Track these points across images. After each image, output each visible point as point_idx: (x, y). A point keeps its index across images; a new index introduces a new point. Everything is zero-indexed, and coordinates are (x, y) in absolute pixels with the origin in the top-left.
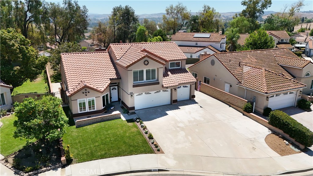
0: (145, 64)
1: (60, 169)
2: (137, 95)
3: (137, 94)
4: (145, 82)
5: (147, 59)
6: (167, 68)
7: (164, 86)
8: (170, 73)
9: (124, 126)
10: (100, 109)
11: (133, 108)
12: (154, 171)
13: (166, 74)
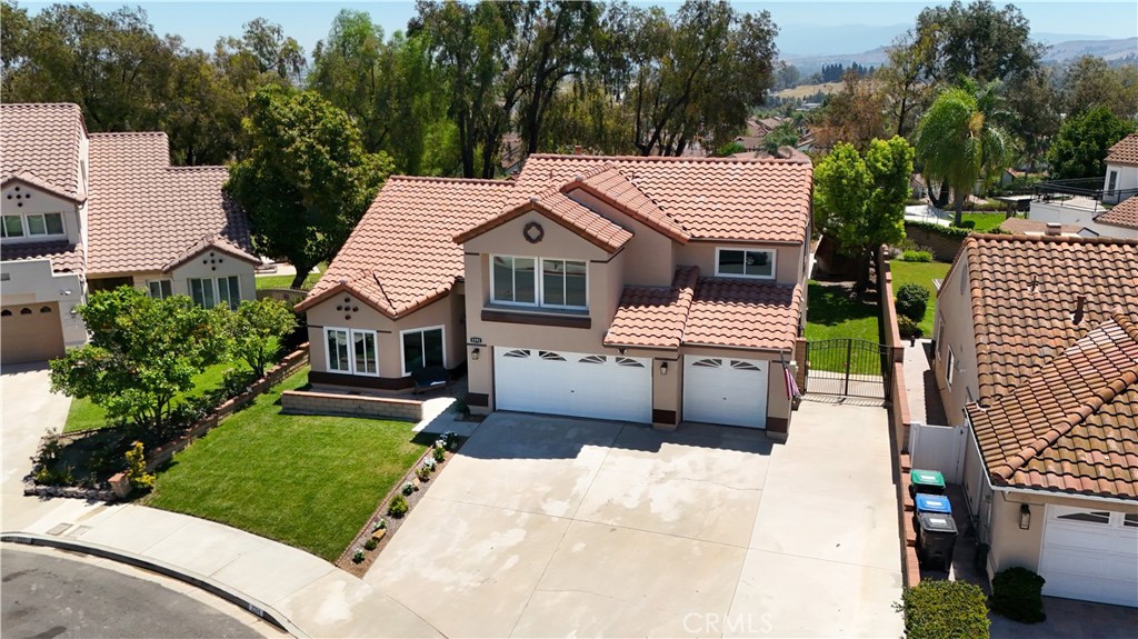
0: (528, 238)
1: (100, 504)
2: (507, 355)
3: (509, 350)
4: (540, 309)
5: (533, 216)
6: (704, 273)
7: (610, 337)
8: (686, 294)
9: (388, 450)
10: (393, 375)
11: (481, 399)
12: (255, 612)
13: (666, 297)
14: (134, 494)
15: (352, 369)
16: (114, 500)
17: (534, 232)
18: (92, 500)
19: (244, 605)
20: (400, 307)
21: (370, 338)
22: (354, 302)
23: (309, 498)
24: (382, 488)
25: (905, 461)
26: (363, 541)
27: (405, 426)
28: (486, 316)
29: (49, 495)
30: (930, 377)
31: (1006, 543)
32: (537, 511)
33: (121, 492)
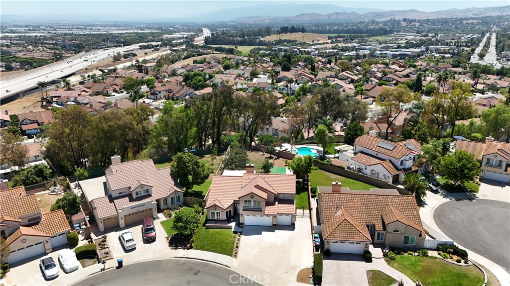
1: (186, 250)
2: (246, 216)
4: (252, 208)
5: (253, 194)
6: (279, 197)
7: (266, 213)
8: (277, 203)
9: (229, 235)
10: (224, 219)
11: (243, 224)
12: (224, 265)
13: (273, 204)
14: (191, 248)
15: (216, 218)
16: (188, 249)
17: (252, 197)
18: (184, 249)
19: (222, 265)
20: (226, 207)
21: (219, 213)
22: (217, 207)
23: (222, 246)
24: (233, 243)
25: (313, 232)
26: (235, 252)
27: (230, 230)
28: (243, 210)
29: (176, 249)
30: (317, 208)
31: (326, 246)
32: (259, 245)
33: (189, 247)
